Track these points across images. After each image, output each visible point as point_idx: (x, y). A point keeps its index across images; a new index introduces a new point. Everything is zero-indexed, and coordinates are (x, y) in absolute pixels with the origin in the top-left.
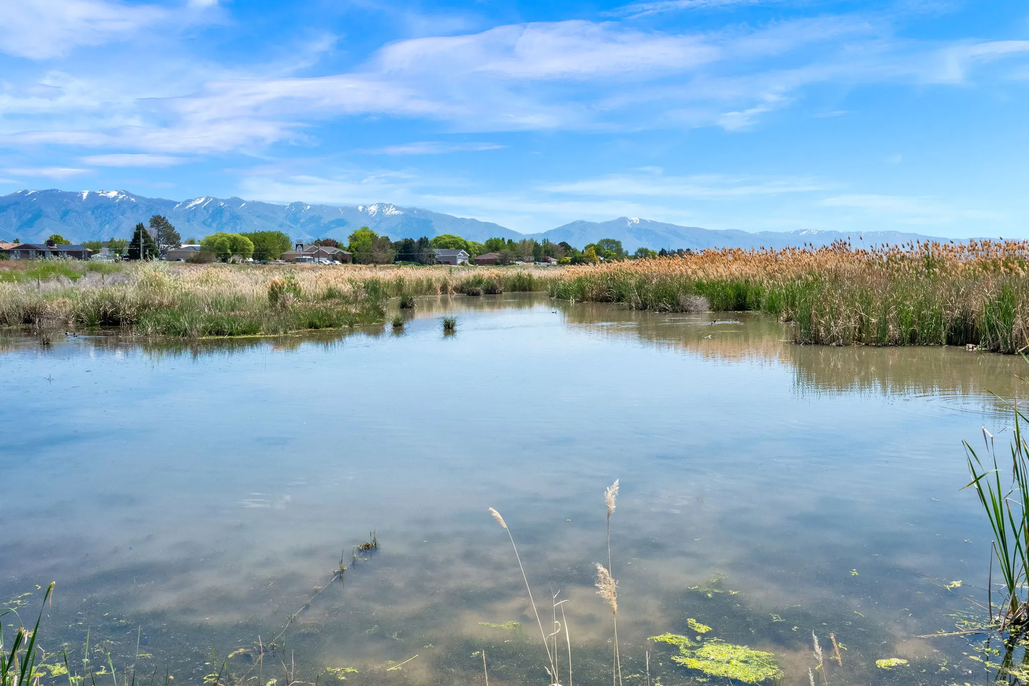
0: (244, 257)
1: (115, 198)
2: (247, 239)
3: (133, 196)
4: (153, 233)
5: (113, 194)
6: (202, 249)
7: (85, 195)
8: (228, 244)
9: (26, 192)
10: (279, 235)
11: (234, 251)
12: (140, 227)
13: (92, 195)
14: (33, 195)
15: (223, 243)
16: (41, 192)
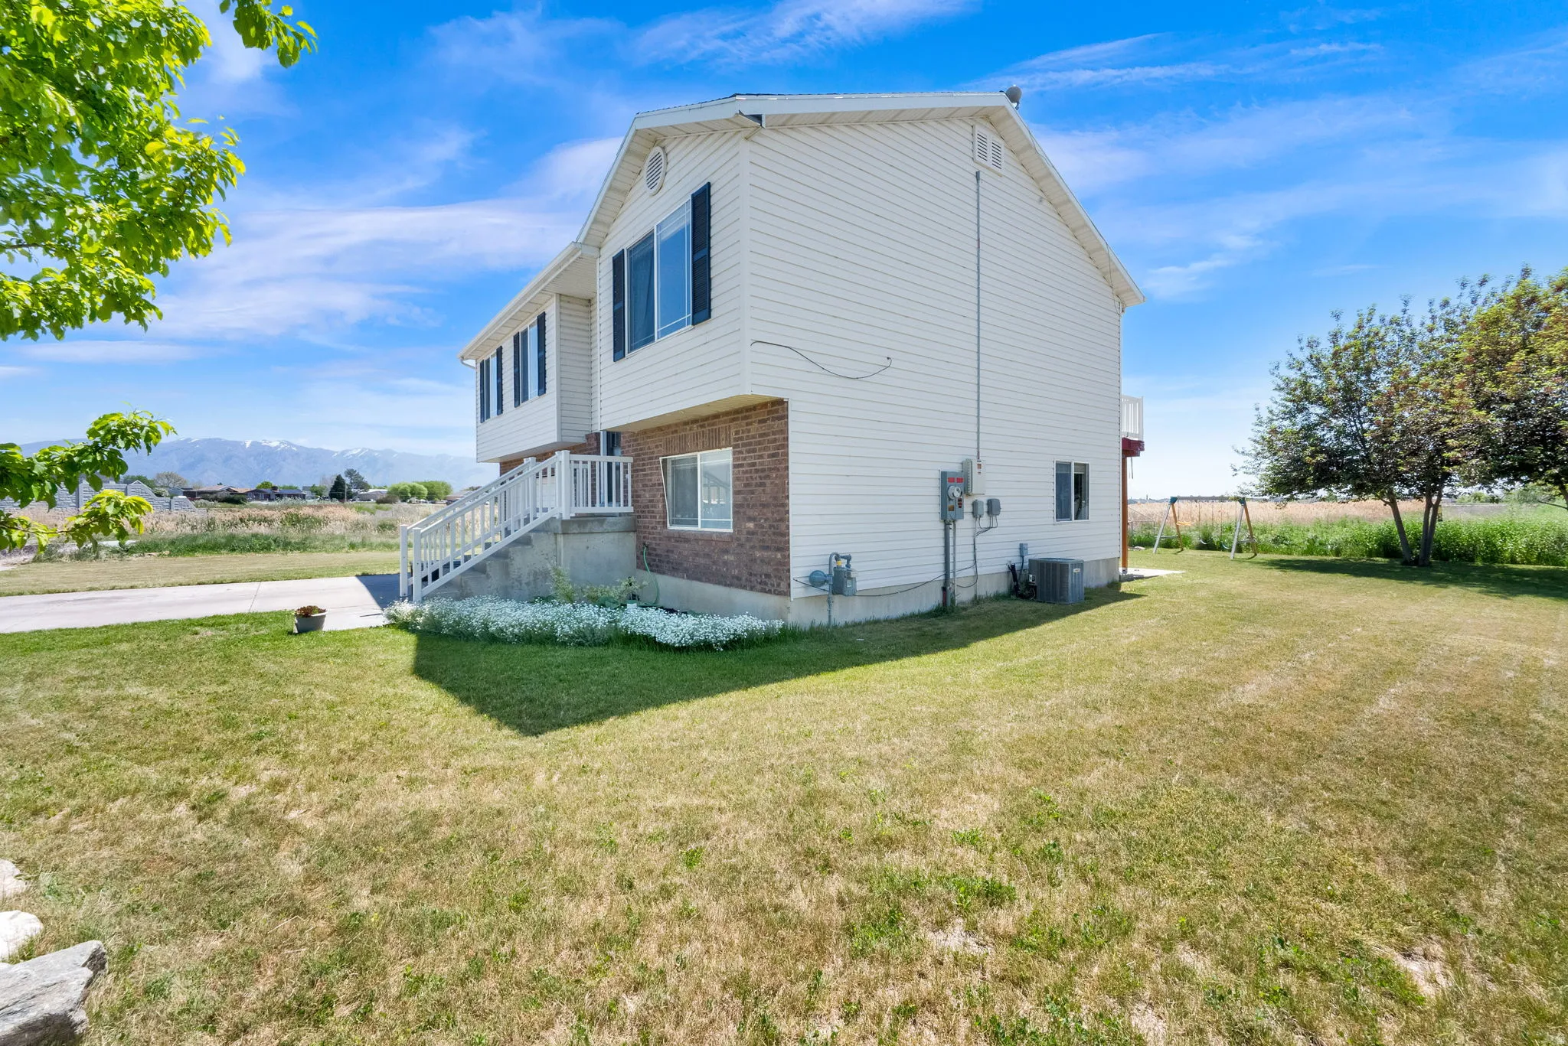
0: (419, 498)
1: (277, 447)
2: (422, 487)
3: (294, 446)
4: (347, 481)
5: (274, 444)
6: (389, 493)
7: (248, 445)
8: (409, 490)
9: (190, 439)
10: (443, 484)
11: (413, 494)
12: (339, 478)
13: (253, 444)
14: (196, 443)
15: (405, 489)
16: (205, 440)
